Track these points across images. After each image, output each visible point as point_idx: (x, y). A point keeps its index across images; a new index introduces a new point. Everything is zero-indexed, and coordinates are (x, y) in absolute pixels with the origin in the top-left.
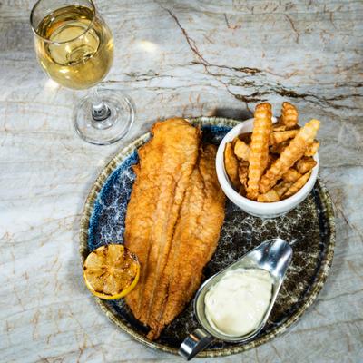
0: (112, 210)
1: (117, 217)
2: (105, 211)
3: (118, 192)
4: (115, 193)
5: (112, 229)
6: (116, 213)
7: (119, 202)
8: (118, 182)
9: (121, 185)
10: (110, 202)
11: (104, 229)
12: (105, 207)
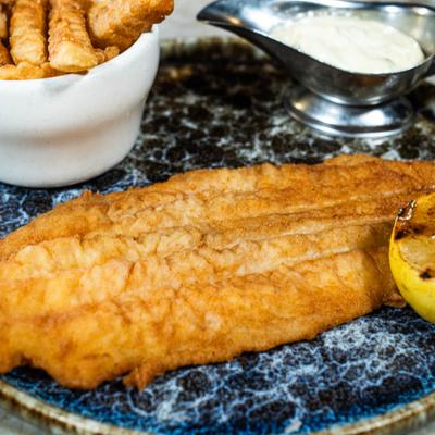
0: (297, 390)
1: (310, 370)
2: (311, 406)
3: (236, 402)
4: (242, 408)
5: (348, 364)
6: (300, 378)
7: (265, 386)
8: (206, 417)
9: (208, 405)
10: (276, 406)
11: (362, 383)
12: (301, 411)
